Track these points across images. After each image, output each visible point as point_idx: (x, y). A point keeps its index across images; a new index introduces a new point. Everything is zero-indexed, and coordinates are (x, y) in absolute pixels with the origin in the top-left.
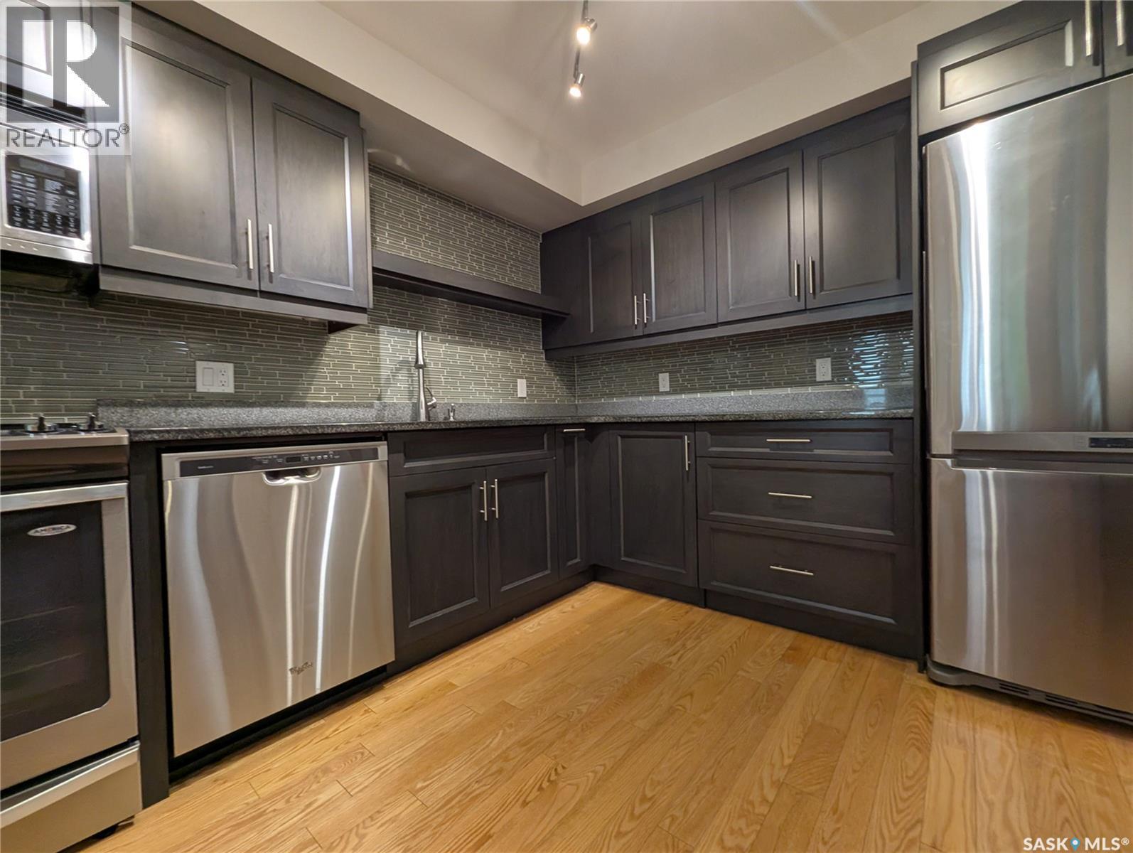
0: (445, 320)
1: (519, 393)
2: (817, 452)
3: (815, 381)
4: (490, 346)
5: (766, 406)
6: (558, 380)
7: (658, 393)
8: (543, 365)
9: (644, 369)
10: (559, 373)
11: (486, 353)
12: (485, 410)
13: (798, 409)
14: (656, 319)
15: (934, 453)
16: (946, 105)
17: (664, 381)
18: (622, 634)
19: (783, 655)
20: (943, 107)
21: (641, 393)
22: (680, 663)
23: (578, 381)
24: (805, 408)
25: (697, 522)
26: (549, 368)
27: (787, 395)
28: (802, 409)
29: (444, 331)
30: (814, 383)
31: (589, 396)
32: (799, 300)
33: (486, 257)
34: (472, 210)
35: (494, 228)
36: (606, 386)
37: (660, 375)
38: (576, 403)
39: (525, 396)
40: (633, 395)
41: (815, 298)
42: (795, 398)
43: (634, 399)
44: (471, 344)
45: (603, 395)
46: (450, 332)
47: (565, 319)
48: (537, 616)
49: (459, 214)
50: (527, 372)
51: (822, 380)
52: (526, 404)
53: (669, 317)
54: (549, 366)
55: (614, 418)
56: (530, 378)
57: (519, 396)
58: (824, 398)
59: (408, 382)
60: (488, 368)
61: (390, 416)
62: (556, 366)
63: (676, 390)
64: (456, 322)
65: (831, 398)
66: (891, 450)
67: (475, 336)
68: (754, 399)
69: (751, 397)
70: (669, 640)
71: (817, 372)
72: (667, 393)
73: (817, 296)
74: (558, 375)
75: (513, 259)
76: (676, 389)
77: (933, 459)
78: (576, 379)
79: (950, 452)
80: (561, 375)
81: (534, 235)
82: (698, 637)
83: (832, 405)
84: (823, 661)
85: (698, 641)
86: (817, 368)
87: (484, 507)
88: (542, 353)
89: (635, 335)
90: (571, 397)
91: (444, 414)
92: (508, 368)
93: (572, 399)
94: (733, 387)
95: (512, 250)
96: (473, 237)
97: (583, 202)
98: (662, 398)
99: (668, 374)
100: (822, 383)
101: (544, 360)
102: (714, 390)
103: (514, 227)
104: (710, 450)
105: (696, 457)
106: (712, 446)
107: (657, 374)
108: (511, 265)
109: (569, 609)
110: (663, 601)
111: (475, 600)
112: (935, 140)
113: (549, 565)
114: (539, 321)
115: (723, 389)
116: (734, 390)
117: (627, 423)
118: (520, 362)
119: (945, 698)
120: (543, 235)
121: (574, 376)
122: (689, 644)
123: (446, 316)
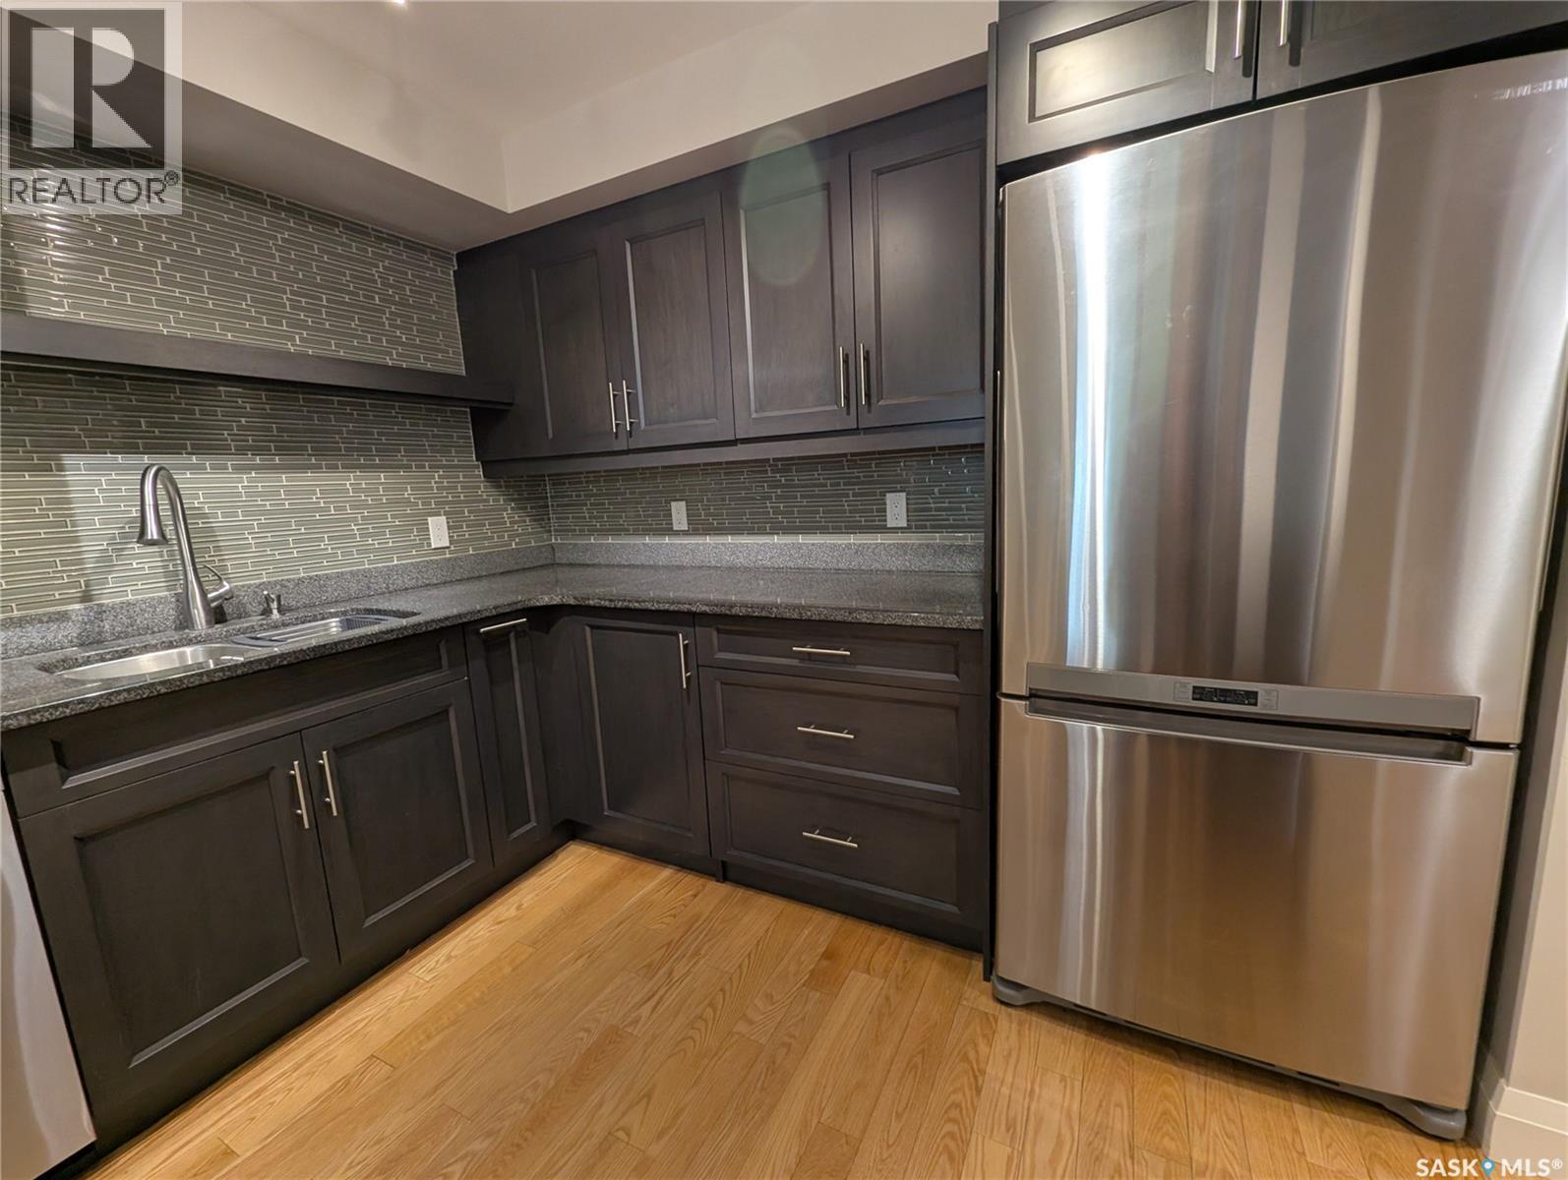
0: (240, 427)
1: (432, 541)
2: (860, 669)
3: (885, 527)
4: (361, 467)
5: (821, 560)
6: (512, 509)
7: (670, 531)
8: (483, 489)
9: (649, 493)
10: (516, 496)
11: (349, 481)
12: (359, 581)
13: (863, 567)
14: (646, 425)
15: (1004, 691)
16: (1037, 115)
17: (679, 513)
18: (580, 962)
19: (812, 972)
20: (1032, 117)
21: (647, 532)
22: (655, 1016)
23: (552, 506)
24: (872, 567)
25: (704, 763)
26: (493, 491)
27: (849, 546)
28: (868, 568)
29: (241, 451)
30: (883, 529)
31: (571, 531)
32: (848, 413)
33: (328, 300)
34: (283, 208)
35: (343, 244)
36: (595, 517)
37: (673, 504)
38: (553, 541)
39: (448, 545)
40: (636, 533)
41: (869, 411)
42: (859, 550)
43: (638, 541)
44: (316, 468)
45: (593, 531)
46: (258, 450)
47: (508, 411)
48: (449, 940)
49: (249, 217)
50: (448, 503)
51: (894, 526)
52: (450, 559)
53: (666, 422)
54: (493, 487)
55: (575, 598)
56: (457, 513)
57: (433, 547)
58: (897, 553)
59: (162, 556)
60: (358, 506)
61: (118, 629)
62: (506, 487)
63: (698, 529)
64: (270, 430)
65: (905, 553)
66: (957, 673)
67: (320, 451)
68: (804, 550)
69: (800, 547)
70: (649, 966)
71: (888, 514)
72: (685, 533)
73: (873, 407)
74: (513, 500)
75: (395, 303)
76: (697, 527)
77: (1003, 700)
78: (550, 504)
79: (1024, 692)
80: (520, 500)
81: (440, 255)
82: (697, 953)
83: (907, 563)
84: (864, 975)
85: (697, 958)
86: (888, 507)
87: (300, 804)
88: (477, 467)
89: (615, 449)
90: (542, 532)
91: (260, 603)
92: (408, 501)
93: (545, 536)
94: (777, 529)
95: (391, 286)
96: (292, 261)
97: (511, 207)
98: (677, 541)
99: (684, 503)
100: (895, 530)
101: (483, 479)
102: (751, 531)
103: (394, 240)
104: (716, 656)
105: (698, 666)
106: (720, 651)
107: (668, 502)
108: (391, 313)
109: (513, 912)
110: (667, 872)
111: (303, 961)
112: (1013, 180)
113: (471, 850)
114: (466, 412)
115: (762, 532)
116: (778, 534)
117: (594, 607)
118: (432, 488)
119: (1008, 1023)
120: (458, 255)
121: (547, 498)
122: (680, 970)
123: (243, 420)
